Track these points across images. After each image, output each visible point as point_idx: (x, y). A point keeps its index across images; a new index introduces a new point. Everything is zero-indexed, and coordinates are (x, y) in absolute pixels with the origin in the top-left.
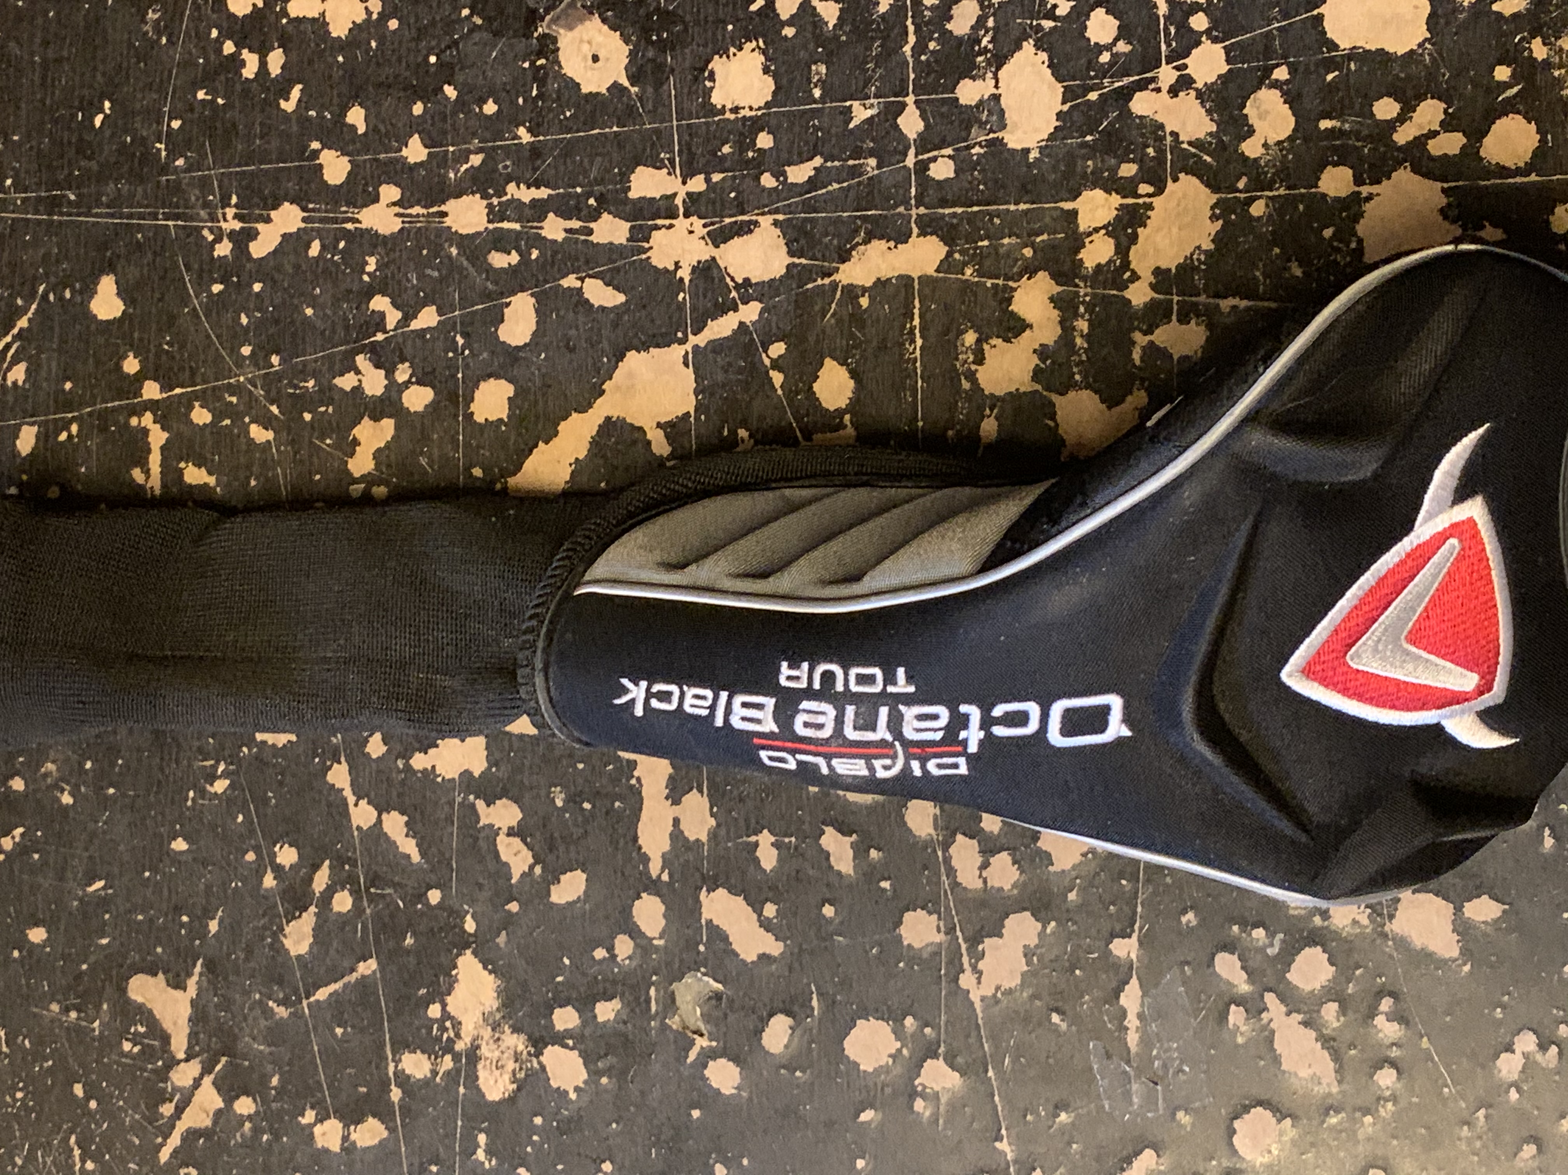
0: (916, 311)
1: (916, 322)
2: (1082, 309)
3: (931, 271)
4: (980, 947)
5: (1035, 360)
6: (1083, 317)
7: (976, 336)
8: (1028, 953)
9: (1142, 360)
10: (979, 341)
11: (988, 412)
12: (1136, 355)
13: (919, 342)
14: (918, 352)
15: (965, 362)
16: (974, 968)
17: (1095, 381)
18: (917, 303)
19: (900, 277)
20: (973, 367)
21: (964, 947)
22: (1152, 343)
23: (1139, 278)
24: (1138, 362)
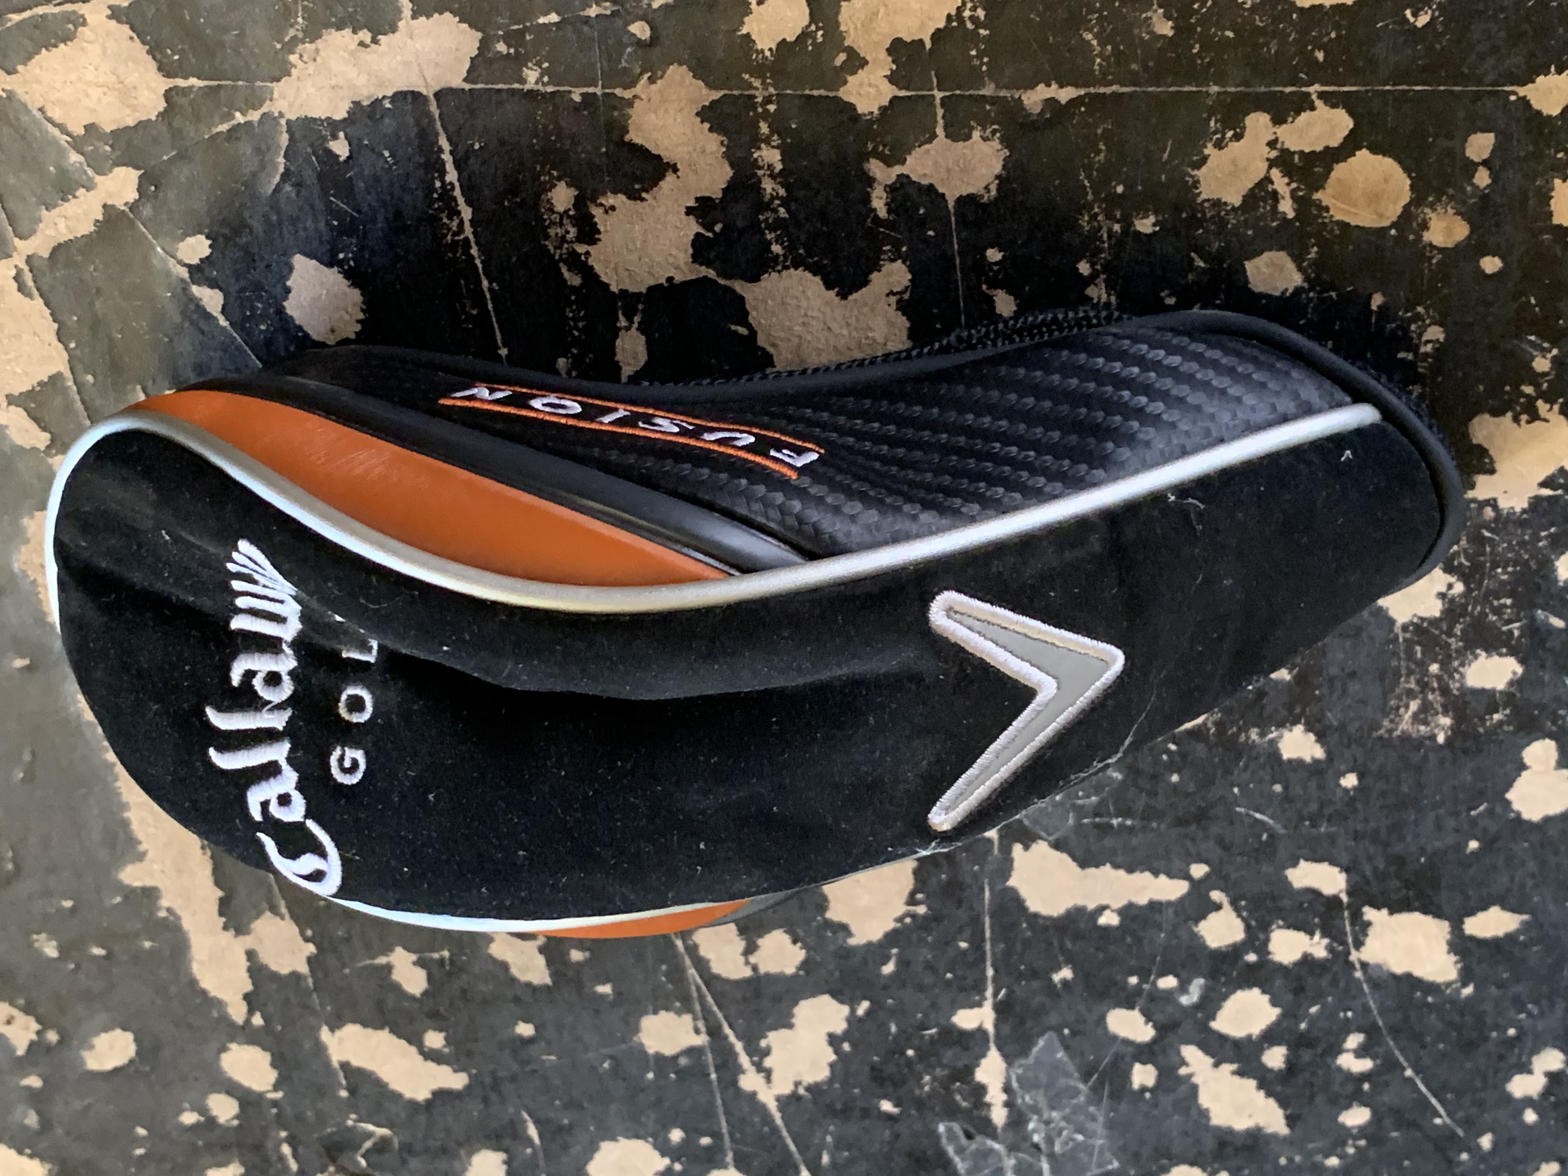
0: (447, 157)
1: (452, 175)
2: (764, 128)
3: (457, 81)
4: (763, 1043)
5: (693, 227)
6: (767, 141)
7: (573, 192)
8: (834, 1040)
9: (889, 212)
10: (580, 203)
11: (623, 322)
12: (879, 203)
13: (467, 213)
14: (468, 231)
15: (563, 239)
16: (760, 1068)
17: (809, 254)
18: (444, 142)
19: (400, 97)
20: (581, 249)
21: (739, 1047)
22: (903, 179)
23: (864, 63)
24: (882, 213)
